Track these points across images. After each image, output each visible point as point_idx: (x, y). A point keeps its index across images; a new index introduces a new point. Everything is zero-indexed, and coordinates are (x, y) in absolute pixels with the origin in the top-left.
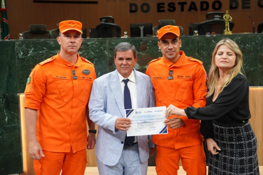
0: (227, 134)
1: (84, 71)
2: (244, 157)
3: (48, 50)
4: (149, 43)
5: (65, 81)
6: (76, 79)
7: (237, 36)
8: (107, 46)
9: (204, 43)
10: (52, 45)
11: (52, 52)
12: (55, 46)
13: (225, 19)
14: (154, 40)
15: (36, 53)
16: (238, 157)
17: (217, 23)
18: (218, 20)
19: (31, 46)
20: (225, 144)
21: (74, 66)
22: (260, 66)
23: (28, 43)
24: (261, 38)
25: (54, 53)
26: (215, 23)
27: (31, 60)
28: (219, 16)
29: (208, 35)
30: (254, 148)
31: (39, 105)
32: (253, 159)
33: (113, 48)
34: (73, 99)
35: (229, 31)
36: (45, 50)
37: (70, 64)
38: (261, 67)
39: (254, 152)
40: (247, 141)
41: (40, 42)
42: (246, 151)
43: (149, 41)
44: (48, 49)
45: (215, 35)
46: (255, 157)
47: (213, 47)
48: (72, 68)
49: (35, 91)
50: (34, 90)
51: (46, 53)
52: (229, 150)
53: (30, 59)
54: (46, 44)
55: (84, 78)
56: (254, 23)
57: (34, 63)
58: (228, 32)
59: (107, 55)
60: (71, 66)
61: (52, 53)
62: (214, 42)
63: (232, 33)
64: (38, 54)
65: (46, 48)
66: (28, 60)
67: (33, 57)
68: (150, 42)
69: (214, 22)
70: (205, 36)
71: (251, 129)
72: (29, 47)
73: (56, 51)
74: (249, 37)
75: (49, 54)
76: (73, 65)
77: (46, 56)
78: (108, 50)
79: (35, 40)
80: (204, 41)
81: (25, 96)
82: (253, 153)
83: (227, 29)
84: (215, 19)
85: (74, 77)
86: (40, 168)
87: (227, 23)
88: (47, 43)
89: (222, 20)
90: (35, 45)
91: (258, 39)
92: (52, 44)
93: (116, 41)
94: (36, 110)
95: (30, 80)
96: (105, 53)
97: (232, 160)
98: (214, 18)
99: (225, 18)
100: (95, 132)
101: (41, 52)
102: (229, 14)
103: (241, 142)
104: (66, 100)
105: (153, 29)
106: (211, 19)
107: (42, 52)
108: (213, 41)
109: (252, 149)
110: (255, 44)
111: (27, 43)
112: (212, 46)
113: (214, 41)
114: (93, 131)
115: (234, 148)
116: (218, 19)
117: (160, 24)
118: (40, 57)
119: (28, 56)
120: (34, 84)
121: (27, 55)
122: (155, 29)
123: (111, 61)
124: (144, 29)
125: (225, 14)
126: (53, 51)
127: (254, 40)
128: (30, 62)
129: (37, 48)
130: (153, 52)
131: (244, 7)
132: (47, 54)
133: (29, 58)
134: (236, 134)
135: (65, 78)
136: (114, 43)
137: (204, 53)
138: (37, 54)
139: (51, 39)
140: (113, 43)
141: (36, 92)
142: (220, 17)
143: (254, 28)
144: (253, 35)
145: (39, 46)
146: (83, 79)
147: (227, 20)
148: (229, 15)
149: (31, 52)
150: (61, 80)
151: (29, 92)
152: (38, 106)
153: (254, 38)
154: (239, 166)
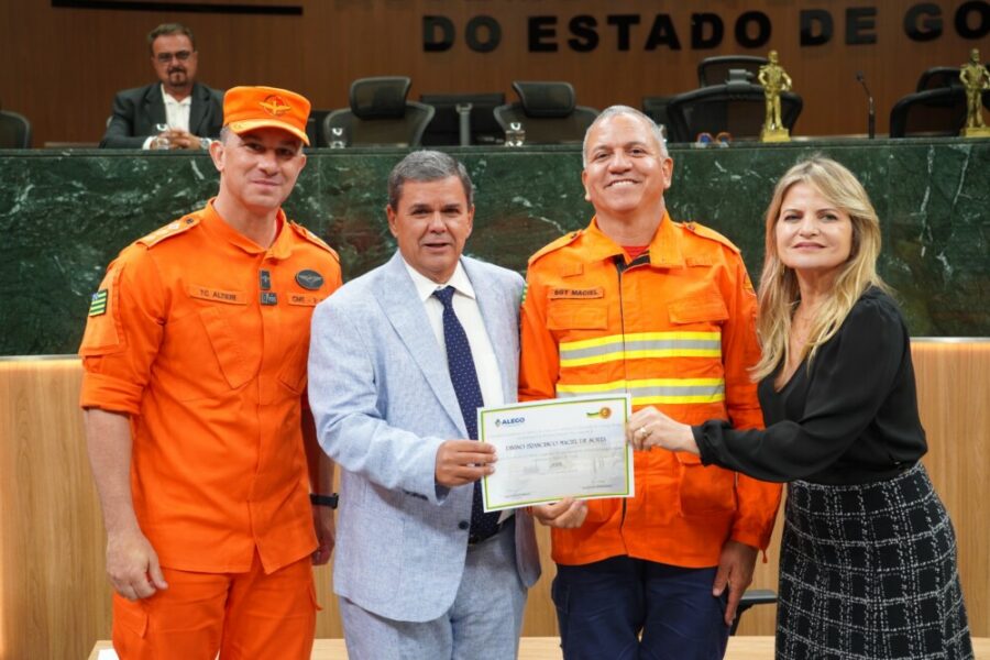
0: (839, 512)
1: (303, 277)
2: (902, 596)
3: (88, 193)
4: (478, 169)
5: (233, 310)
6: (272, 304)
7: (808, 148)
8: (316, 178)
9: (684, 172)
10: (106, 173)
11: (105, 197)
12: (115, 175)
13: (764, 82)
14: (496, 158)
15: (44, 201)
16: (882, 599)
17: (738, 96)
18: (743, 86)
19: (23, 176)
20: (831, 547)
21: (267, 256)
22: (891, 263)
23: (12, 162)
24: (897, 158)
25: (114, 202)
26: (731, 96)
27: (23, 228)
28: (748, 70)
29: (702, 141)
30: (940, 562)
31: (137, 395)
32: (941, 603)
33: (340, 185)
34: (260, 377)
35: (781, 128)
36: (76, 190)
37: (251, 245)
38: (893, 265)
39: (940, 575)
40: (911, 534)
41: (60, 158)
42: (910, 573)
43: (478, 160)
44: (89, 189)
45: (724, 145)
46: (948, 595)
47: (718, 187)
48: (259, 262)
49: (124, 343)
50: (122, 337)
51: (80, 203)
52: (850, 571)
53: (21, 224)
54: (80, 168)
55: (301, 299)
56: (871, 100)
57: (34, 242)
58: (775, 133)
59: (317, 212)
60: (254, 255)
61: (105, 201)
62: (722, 170)
63: (791, 134)
64: (51, 207)
65: (84, 182)
66: (11, 230)
67: (31, 217)
68: (482, 167)
69: (726, 92)
70: (689, 148)
71: (925, 491)
72: (14, 181)
73: (120, 197)
74: (851, 154)
75: (93, 209)
76: (264, 253)
77: (83, 216)
78: (322, 192)
79: (38, 151)
80: (684, 165)
81: (84, 363)
82: (938, 579)
83: (774, 121)
84: (733, 83)
85: (266, 296)
86: (142, 634)
87: (773, 100)
88: (86, 166)
89: (755, 86)
90: (39, 171)
91: (884, 162)
92: (104, 169)
93: (352, 158)
94: (125, 414)
95: (106, 303)
96: (309, 205)
97: (859, 608)
98: (729, 77)
99: (766, 78)
100: (333, 502)
101: (60, 199)
102: (778, 64)
103: (892, 541)
104: (235, 380)
105: (497, 114)
106: (716, 83)
107: (67, 200)
108: (717, 164)
109: (934, 564)
110: (872, 180)
111: (6, 162)
112: (716, 183)
113: (719, 167)
114: (324, 501)
115: (864, 565)
116: (743, 82)
117: (524, 98)
118: (60, 219)
119: (10, 213)
120: (121, 317)
121: (9, 209)
122: (502, 113)
123: (332, 234)
124: (473, 116)
125: (766, 63)
126: (111, 194)
127: (870, 163)
128: (17, 236)
129: (49, 183)
130: (491, 202)
131: (853, 39)
132: (85, 207)
133: (16, 222)
134: (869, 509)
135: (234, 297)
136: (344, 167)
137: (685, 208)
138: (47, 204)
139: (103, 151)
140: (340, 169)
141: (127, 345)
142: (749, 74)
143: (872, 119)
144: (867, 145)
145: (56, 177)
146: (297, 303)
147: (774, 89)
148: (779, 69)
149: (23, 197)
150: (220, 305)
151: (101, 348)
152: (133, 398)
153: (868, 158)
154: (887, 630)
